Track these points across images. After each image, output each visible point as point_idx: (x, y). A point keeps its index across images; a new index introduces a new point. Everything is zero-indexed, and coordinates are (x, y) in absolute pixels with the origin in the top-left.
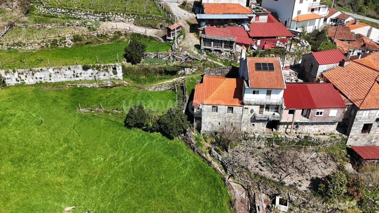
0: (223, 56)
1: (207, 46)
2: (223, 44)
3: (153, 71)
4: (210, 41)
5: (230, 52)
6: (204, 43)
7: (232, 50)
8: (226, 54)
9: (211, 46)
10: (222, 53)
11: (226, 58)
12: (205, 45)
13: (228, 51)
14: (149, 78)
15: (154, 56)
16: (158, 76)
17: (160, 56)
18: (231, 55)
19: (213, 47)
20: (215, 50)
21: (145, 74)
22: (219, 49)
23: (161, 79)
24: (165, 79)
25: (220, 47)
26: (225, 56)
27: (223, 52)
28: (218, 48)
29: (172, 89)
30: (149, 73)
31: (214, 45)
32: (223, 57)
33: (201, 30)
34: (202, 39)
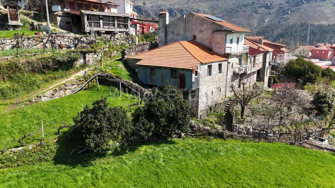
0: (117, 39)
1: (94, 27)
2: (116, 23)
3: (27, 69)
4: (98, 19)
5: (125, 33)
6: (89, 22)
7: (128, 30)
8: (120, 36)
9: (100, 27)
10: (116, 35)
11: (122, 42)
12: (90, 26)
13: (123, 32)
14: (21, 83)
15: (11, 46)
16: (40, 77)
17: (25, 45)
18: (128, 37)
19: (103, 27)
20: (107, 33)
21: (11, 78)
22: (111, 30)
23: (47, 81)
24: (55, 78)
25: (112, 27)
26: (120, 39)
27: (117, 33)
28: (110, 28)
29: (84, 88)
30: (18, 74)
31: (104, 25)
32: (118, 41)
33: (60, 16)
34: (86, 17)
